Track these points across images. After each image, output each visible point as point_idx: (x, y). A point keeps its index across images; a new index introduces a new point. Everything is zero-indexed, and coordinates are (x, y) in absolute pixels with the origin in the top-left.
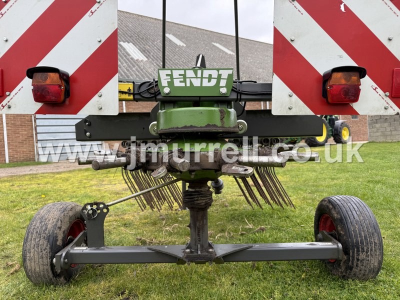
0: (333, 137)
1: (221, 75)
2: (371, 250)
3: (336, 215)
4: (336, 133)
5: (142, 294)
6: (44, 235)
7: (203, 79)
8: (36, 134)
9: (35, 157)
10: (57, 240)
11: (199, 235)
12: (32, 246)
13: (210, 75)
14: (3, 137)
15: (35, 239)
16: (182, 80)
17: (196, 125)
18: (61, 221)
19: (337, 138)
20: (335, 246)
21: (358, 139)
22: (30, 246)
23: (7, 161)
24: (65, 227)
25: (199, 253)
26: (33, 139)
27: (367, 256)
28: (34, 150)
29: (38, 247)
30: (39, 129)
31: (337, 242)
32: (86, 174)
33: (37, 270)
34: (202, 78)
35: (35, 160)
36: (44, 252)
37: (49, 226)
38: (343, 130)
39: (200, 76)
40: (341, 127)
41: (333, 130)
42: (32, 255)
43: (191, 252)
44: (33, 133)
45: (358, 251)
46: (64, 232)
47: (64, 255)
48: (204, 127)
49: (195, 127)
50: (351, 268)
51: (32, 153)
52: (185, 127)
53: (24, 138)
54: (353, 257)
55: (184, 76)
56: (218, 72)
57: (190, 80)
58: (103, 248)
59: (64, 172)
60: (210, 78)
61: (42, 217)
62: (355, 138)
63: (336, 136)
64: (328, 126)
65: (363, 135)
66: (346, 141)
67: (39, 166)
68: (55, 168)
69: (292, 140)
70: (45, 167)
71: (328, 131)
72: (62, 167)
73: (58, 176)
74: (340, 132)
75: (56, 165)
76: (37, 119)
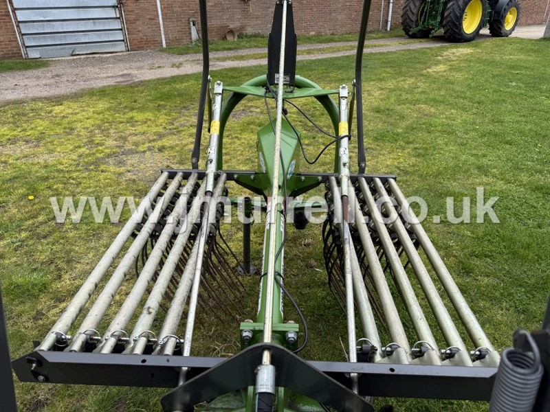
0: (490, 25)
4: (496, 18)
8: (14, 10)
9: (20, 50)
19: (495, 26)
26: (11, 19)
28: (16, 38)
30: (17, 2)
35: (21, 57)
38: (509, 13)
40: (507, 7)
41: (493, 13)
44: (7, 8)
51: (14, 44)
59: (67, 98)
62: (522, 20)
63: (494, 23)
64: (487, 5)
65: (537, 15)
66: (508, 32)
67: (29, 73)
68: (53, 81)
69: (425, 27)
70: (38, 78)
71: (483, 15)
72: (65, 78)
73: (57, 109)
74: (502, 16)
75: (54, 73)
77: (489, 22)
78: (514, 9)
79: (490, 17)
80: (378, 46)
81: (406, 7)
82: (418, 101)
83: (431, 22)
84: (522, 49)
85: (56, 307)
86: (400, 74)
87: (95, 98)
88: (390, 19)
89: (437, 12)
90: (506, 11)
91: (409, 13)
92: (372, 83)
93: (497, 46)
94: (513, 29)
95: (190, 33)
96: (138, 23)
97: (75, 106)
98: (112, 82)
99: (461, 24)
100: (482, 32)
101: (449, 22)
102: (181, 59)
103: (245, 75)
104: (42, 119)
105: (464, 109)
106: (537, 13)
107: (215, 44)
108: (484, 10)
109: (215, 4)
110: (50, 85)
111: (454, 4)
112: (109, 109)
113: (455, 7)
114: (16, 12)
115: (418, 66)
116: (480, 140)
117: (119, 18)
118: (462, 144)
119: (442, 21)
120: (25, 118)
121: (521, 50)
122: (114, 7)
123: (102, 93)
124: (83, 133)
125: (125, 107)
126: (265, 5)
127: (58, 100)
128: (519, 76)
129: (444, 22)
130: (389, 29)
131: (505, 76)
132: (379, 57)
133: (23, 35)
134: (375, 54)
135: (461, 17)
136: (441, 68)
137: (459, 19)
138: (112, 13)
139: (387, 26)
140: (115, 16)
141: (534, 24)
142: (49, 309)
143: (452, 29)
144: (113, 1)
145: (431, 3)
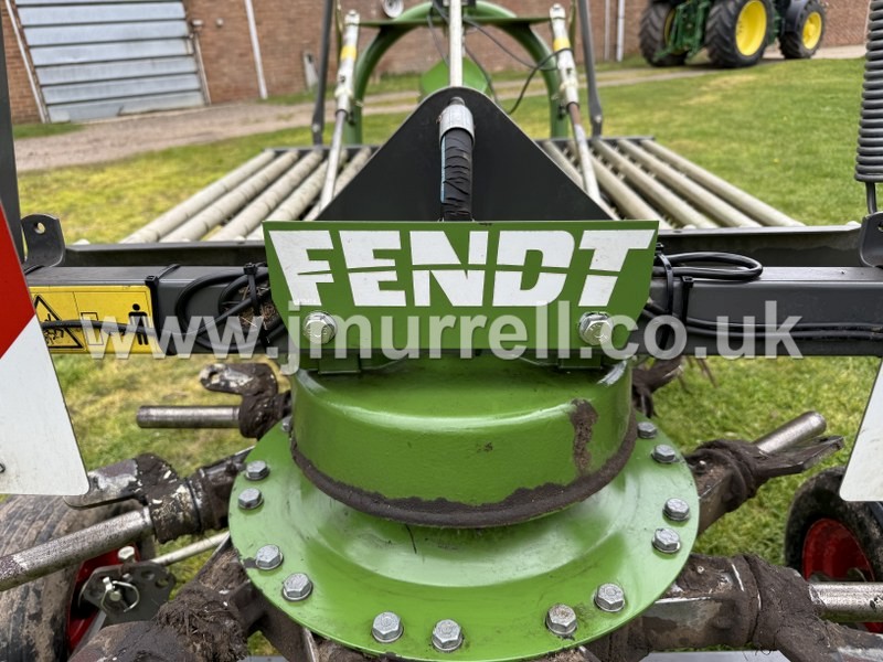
0: (780, 40)
1: (591, 253)
4: (788, 30)
7: (499, 274)
8: (28, 48)
9: (37, 110)
13: (534, 257)
16: (392, 276)
19: (788, 43)
21: (837, 40)
26: (22, 62)
28: (31, 92)
30: (32, 36)
32: (165, 169)
34: (491, 268)
35: (39, 120)
38: (808, 21)
39: (483, 261)
40: (804, 12)
41: (783, 22)
44: (17, 46)
49: (458, 507)
51: (28, 101)
55: (403, 260)
56: (578, 240)
57: (432, 278)
59: (112, 163)
60: (532, 268)
62: (831, 37)
63: (787, 38)
64: (773, 9)
65: (853, 29)
66: (810, 52)
67: (52, 139)
68: (89, 146)
69: (676, 49)
70: (66, 144)
71: (769, 25)
72: (108, 143)
73: (96, 178)
74: (799, 26)
75: (91, 137)
76: (19, 6)
77: (778, 35)
78: (815, 16)
79: (780, 28)
81: (644, 20)
82: (676, 136)
83: (686, 41)
84: (835, 70)
86: (644, 106)
87: (155, 162)
88: (620, 43)
89: (694, 25)
90: (803, 18)
91: (651, 29)
93: (795, 69)
94: (818, 47)
95: (304, 75)
96: (223, 61)
97: (124, 173)
98: (182, 142)
99: (733, 40)
100: (767, 55)
101: (715, 37)
102: (292, 109)
104: (73, 190)
105: (752, 141)
106: (853, 27)
108: (769, 16)
110: (85, 152)
111: (720, 10)
112: (178, 173)
113: (723, 14)
114: (32, 51)
115: (671, 98)
116: (781, 175)
117: (192, 55)
118: (754, 181)
119: (703, 39)
120: (45, 191)
121: (834, 72)
122: (184, 38)
123: (167, 155)
124: (137, 201)
125: (205, 170)
127: (99, 167)
128: (835, 100)
129: (708, 39)
130: (620, 59)
131: (811, 101)
133: (42, 86)
135: (734, 28)
136: (708, 99)
137: (731, 32)
138: (181, 48)
139: (616, 54)
140: (184, 52)
141: (850, 44)
142: (84, 404)
143: (720, 48)
144: (183, 28)
145: (685, 11)
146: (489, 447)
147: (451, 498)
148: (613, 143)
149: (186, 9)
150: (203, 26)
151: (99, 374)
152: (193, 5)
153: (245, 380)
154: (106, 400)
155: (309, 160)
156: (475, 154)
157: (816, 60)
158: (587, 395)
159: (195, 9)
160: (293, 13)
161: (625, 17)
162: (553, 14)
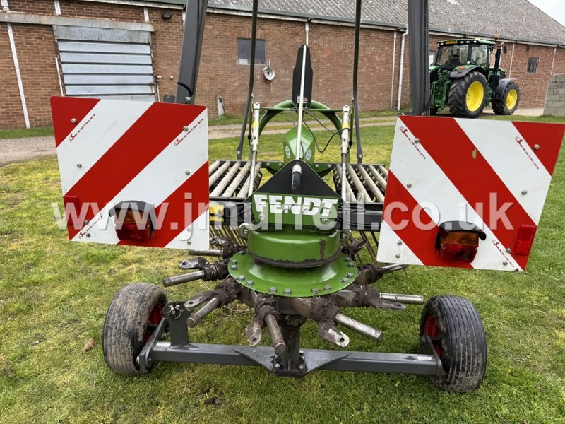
0: (493, 104)
2: (472, 370)
3: (442, 327)
4: (497, 98)
5: (228, 392)
6: (124, 331)
8: (64, 85)
10: (138, 337)
11: (289, 352)
12: (113, 341)
14: (18, 90)
15: (115, 335)
17: (293, 261)
18: (141, 315)
19: (497, 105)
20: (435, 363)
22: (110, 341)
23: (28, 125)
24: (145, 320)
25: (289, 369)
27: (467, 375)
29: (119, 344)
31: (438, 357)
33: (120, 364)
36: (126, 349)
37: (129, 322)
38: (509, 94)
40: (507, 89)
41: (494, 94)
42: (113, 350)
43: (281, 367)
44: (59, 84)
45: (458, 370)
46: (144, 326)
47: (147, 355)
48: (301, 263)
50: (448, 384)
52: (281, 261)
53: (47, 91)
54: (452, 375)
58: (187, 346)
61: (120, 309)
63: (496, 103)
64: (488, 87)
66: (511, 111)
71: (485, 95)
74: (504, 97)
76: (63, 63)
77: (491, 101)
78: (513, 91)
79: (492, 97)
80: (388, 121)
83: (437, 101)
85: (123, 268)
88: (399, 100)
89: (442, 93)
90: (506, 92)
92: (381, 146)
94: (515, 108)
95: (217, 109)
99: (464, 102)
100: (484, 111)
101: (453, 100)
103: (267, 140)
107: (239, 118)
108: (485, 91)
109: (240, 84)
111: (457, 86)
113: (458, 88)
114: (66, 87)
117: (154, 94)
119: (447, 101)
122: (151, 85)
126: (284, 87)
129: (449, 101)
130: (399, 108)
132: (388, 128)
134: (385, 126)
135: (464, 96)
137: (463, 98)
138: (149, 90)
139: (397, 106)
140: (150, 92)
141: (538, 107)
142: (119, 268)
143: (456, 107)
144: (151, 79)
145: (436, 85)
146: (299, 248)
147: (290, 260)
148: (366, 167)
149: (153, 69)
150: (162, 78)
151: (125, 256)
152: (158, 67)
153: (224, 242)
154: (129, 268)
155: (236, 166)
156: (301, 178)
157: (513, 116)
158: (325, 239)
159: (159, 70)
160: (213, 75)
161: (402, 86)
162: (345, 109)
